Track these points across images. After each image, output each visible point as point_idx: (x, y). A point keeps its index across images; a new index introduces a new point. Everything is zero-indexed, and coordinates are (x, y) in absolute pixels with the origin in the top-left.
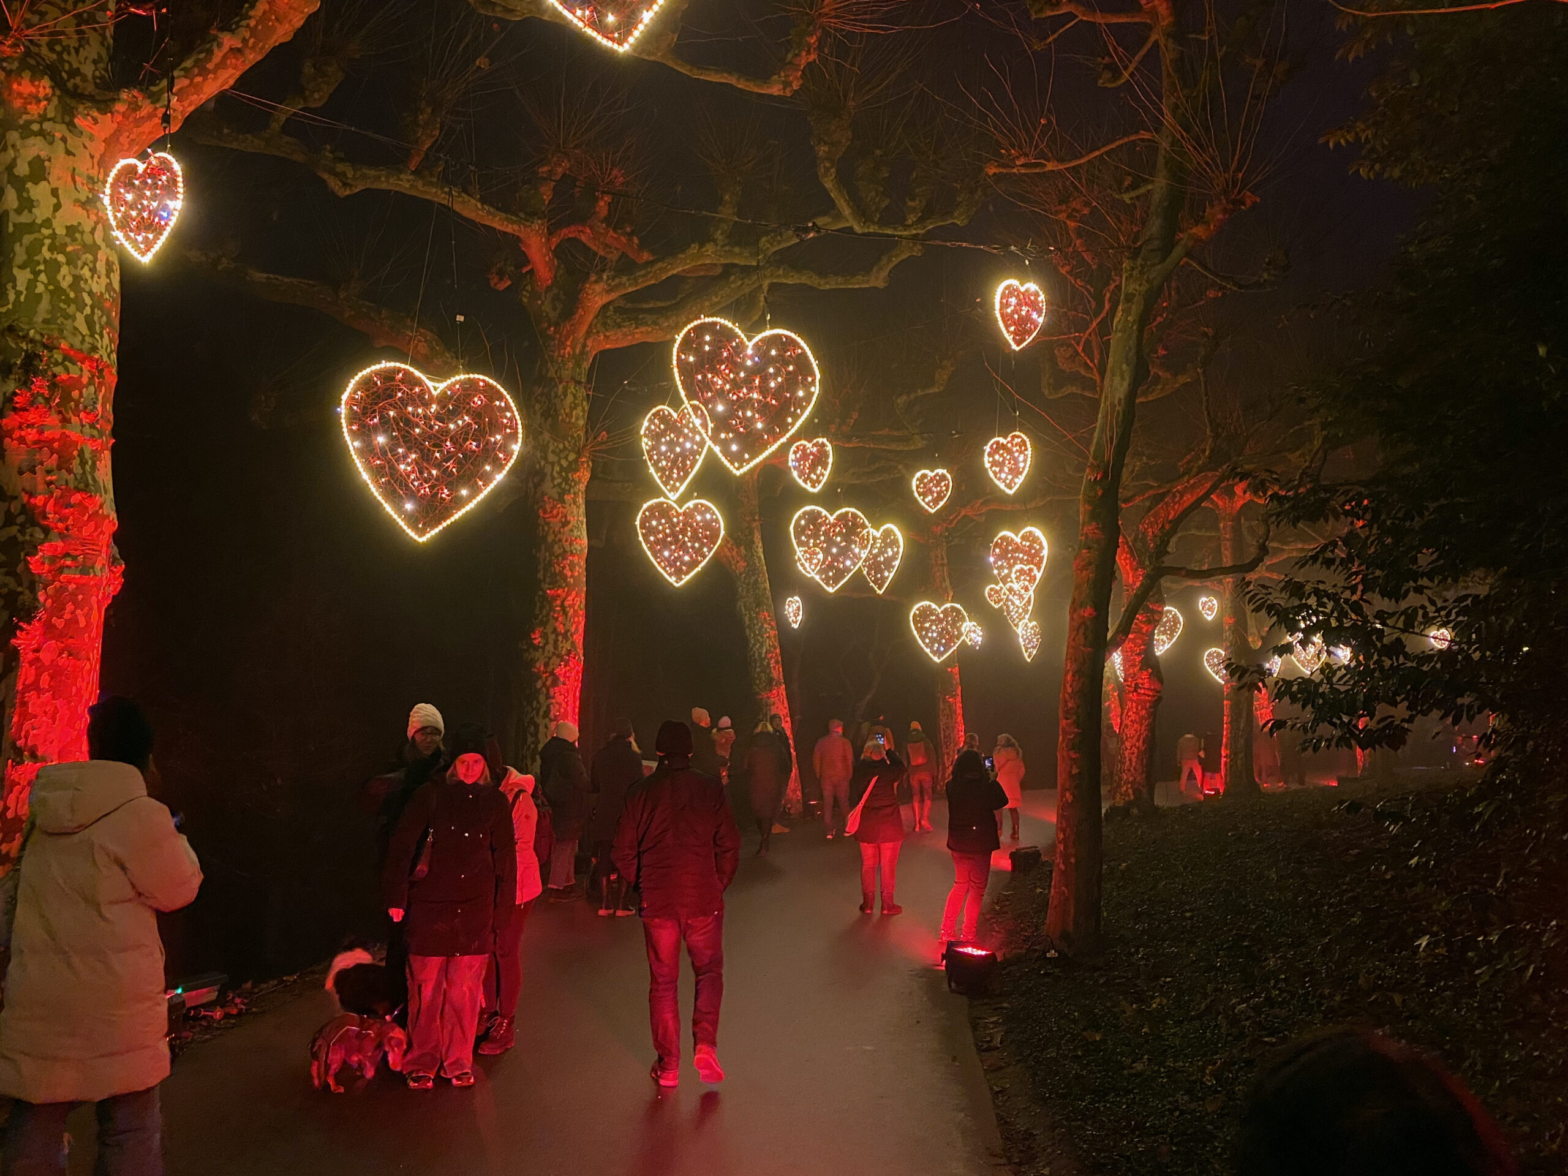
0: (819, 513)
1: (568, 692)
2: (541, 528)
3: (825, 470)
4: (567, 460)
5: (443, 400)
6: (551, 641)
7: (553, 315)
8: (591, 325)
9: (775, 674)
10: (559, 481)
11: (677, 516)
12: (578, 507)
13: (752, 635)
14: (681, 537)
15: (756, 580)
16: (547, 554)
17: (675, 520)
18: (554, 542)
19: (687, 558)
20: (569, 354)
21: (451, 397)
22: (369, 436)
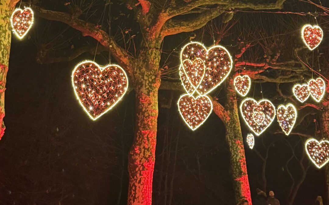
0: (253, 101)
1: (148, 173)
2: (140, 106)
3: (248, 87)
4: (151, 79)
5: (104, 72)
6: (142, 152)
7: (149, 24)
8: (163, 26)
9: (243, 170)
10: (148, 87)
11: (194, 101)
12: (155, 97)
13: (233, 151)
14: (195, 110)
15: (235, 126)
16: (142, 116)
17: (193, 103)
18: (145, 111)
19: (197, 119)
20: (154, 38)
21: (106, 72)
22: (80, 85)
